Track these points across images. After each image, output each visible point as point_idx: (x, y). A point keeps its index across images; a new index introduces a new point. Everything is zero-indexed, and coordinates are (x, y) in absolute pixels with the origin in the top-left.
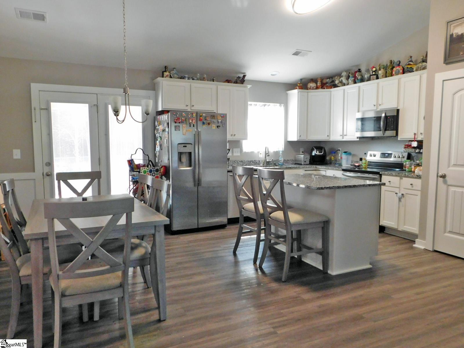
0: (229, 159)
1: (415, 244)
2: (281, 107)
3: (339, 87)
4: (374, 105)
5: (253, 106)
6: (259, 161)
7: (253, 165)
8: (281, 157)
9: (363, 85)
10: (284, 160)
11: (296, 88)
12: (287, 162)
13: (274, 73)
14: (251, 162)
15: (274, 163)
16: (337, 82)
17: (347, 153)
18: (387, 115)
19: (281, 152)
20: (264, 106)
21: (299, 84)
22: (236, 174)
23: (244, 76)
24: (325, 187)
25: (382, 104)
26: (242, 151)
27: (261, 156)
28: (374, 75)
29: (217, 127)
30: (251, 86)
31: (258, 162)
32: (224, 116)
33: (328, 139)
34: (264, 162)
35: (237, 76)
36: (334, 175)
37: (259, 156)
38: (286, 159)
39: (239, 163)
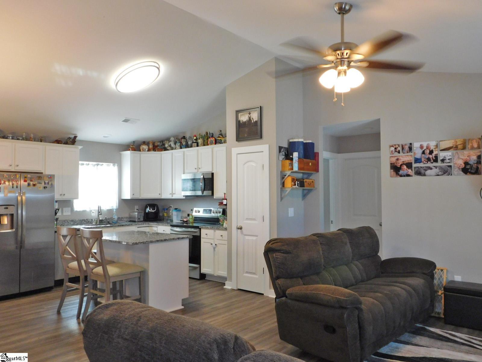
0: (57, 219)
1: (225, 286)
2: (115, 166)
3: (169, 150)
4: (196, 169)
5: (85, 165)
6: (92, 220)
7: (85, 224)
8: (115, 215)
9: (187, 151)
11: (128, 149)
12: (121, 219)
13: (106, 135)
14: (83, 221)
15: (108, 221)
16: (166, 146)
17: (178, 209)
18: (205, 177)
19: (115, 210)
20: (97, 166)
21: (132, 145)
22: (60, 235)
23: (75, 137)
24: (139, 243)
25: (201, 168)
26: (73, 210)
27: (94, 215)
28: (195, 142)
29: (43, 188)
30: (82, 147)
31: (90, 221)
32: (51, 177)
33: (160, 197)
34: (97, 221)
35: (68, 137)
36: (164, 231)
37: (91, 215)
38: (120, 217)
39: (70, 222)
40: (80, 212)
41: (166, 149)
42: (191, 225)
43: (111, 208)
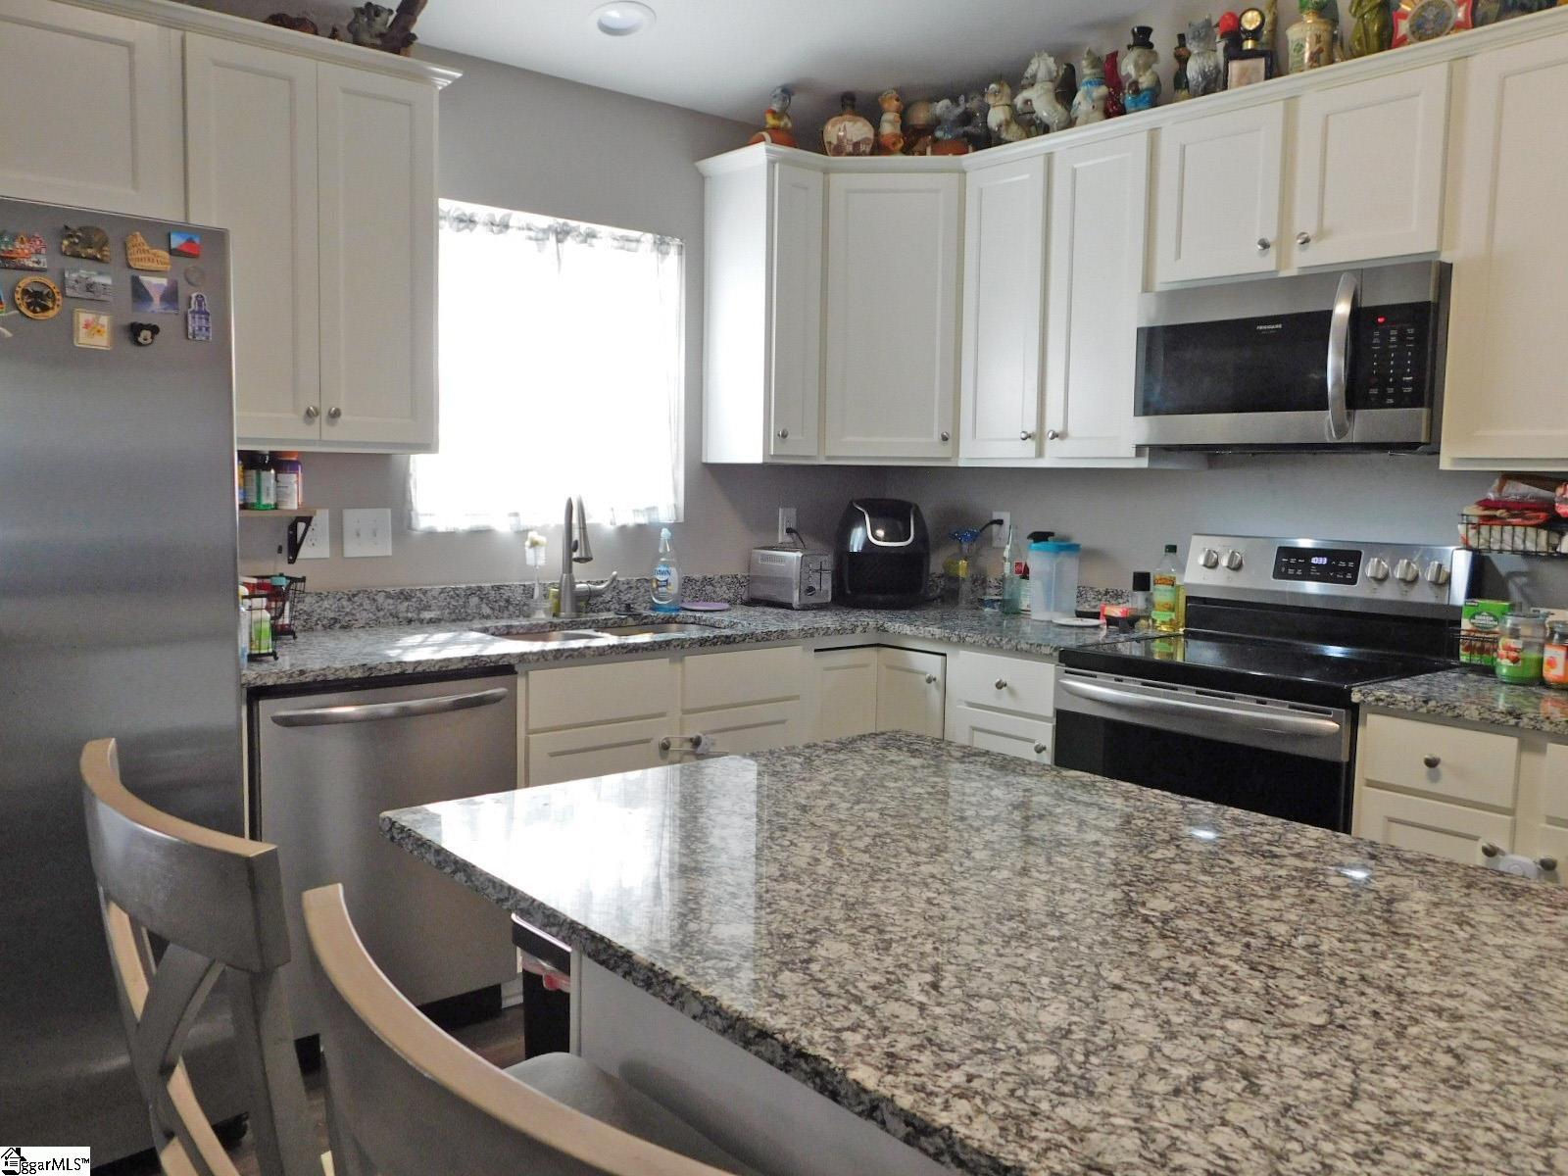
2: (666, 255)
4: (1265, 245)
5: (479, 228)
6: (528, 591)
7: (487, 617)
8: (665, 564)
10: (687, 581)
12: (702, 587)
13: (617, 15)
14: (474, 601)
15: (626, 597)
16: (996, 116)
17: (1051, 540)
18: (1367, 302)
19: (665, 533)
20: (559, 241)
21: (773, 113)
23: (410, 7)
25: (1322, 234)
26: (410, 527)
27: (541, 562)
28: (1253, 54)
29: (123, 335)
31: (518, 596)
33: (947, 459)
34: (558, 596)
35: (362, 5)
36: (1000, 685)
37: (525, 559)
38: (697, 576)
39: (389, 605)
40: (450, 536)
41: (987, 139)
42: (1159, 652)
43: (642, 520)
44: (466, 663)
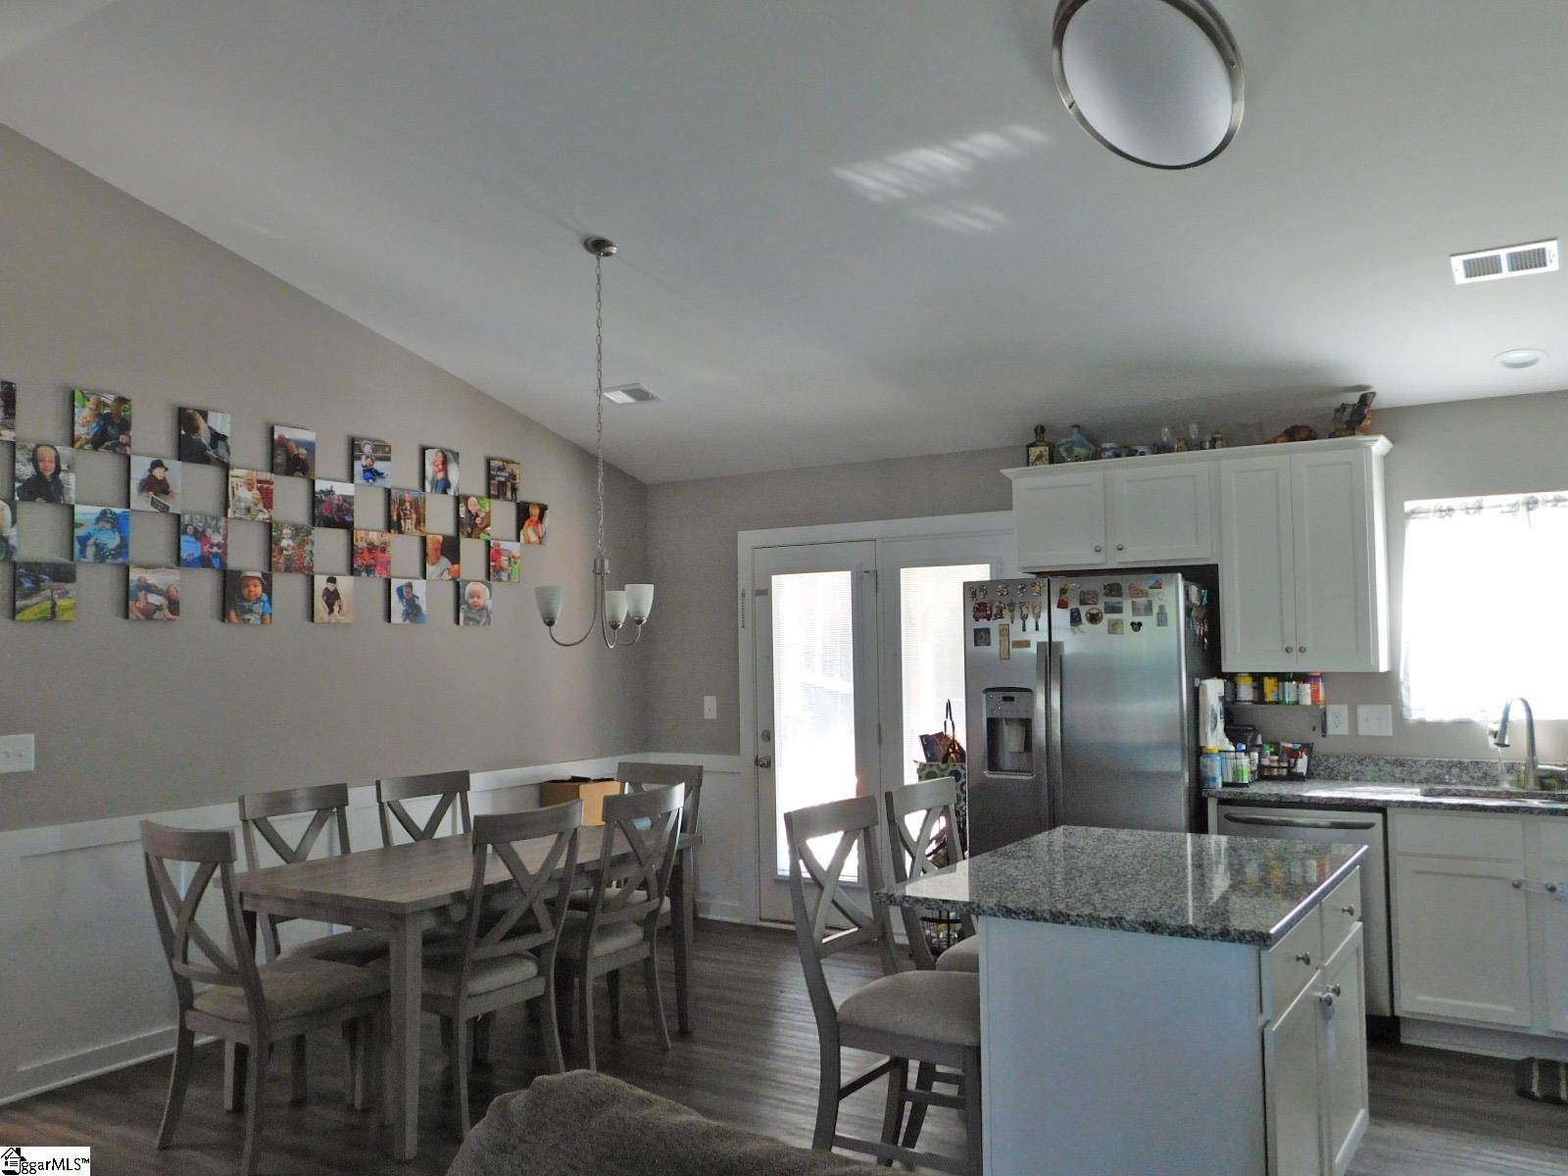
6: (1492, 767)
7: (1469, 783)
13: (1519, 357)
14: (1456, 771)
23: (1365, 399)
26: (1402, 717)
31: (1491, 771)
32: (1158, 581)
34: (1525, 773)
35: (1338, 406)
39: (1387, 768)
40: (1437, 726)
44: (1343, 802)
